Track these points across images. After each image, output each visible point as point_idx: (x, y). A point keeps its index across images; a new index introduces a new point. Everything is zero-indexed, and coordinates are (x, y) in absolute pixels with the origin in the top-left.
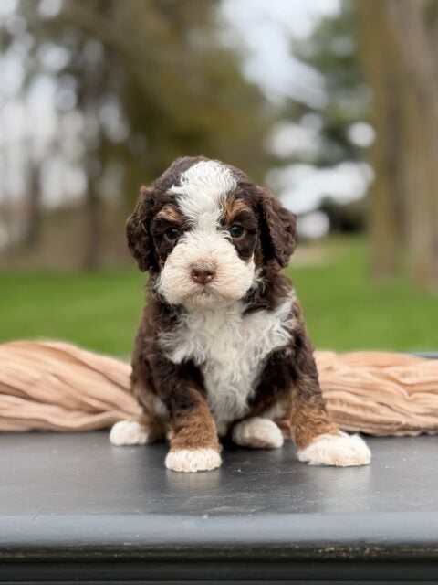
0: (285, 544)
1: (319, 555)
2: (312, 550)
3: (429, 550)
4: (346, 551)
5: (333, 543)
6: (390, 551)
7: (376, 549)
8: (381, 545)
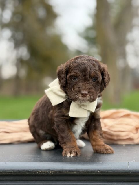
0: (28, 170)
1: (37, 174)
2: (35, 172)
3: (67, 172)
4: (44, 172)
5: (41, 170)
6: (57, 172)
7: (53, 172)
8: (54, 171)
